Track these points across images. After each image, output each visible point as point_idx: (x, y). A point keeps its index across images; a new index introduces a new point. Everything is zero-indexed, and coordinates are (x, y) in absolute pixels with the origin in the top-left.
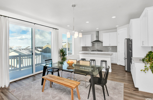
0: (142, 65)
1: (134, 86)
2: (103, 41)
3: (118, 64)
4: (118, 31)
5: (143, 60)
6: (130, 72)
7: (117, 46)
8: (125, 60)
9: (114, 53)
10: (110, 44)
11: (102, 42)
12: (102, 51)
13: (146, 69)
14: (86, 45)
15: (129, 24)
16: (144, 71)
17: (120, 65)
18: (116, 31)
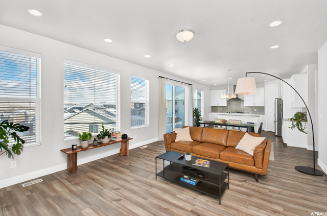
0: (290, 123)
1: (283, 142)
2: (244, 99)
4: (266, 86)
5: (291, 119)
6: (281, 137)
7: (264, 107)
8: (275, 123)
9: (261, 116)
11: (243, 101)
13: (294, 126)
14: (218, 104)
16: (292, 128)
17: (268, 131)
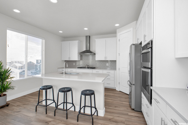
2: (95, 52)
3: (118, 89)
7: (116, 61)
10: (105, 57)
11: (95, 54)
12: (94, 68)
14: (69, 58)
15: (137, 20)
17: (120, 91)
18: (116, 36)
